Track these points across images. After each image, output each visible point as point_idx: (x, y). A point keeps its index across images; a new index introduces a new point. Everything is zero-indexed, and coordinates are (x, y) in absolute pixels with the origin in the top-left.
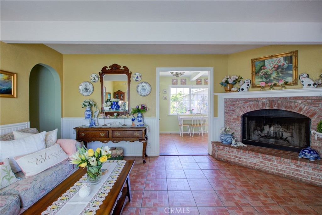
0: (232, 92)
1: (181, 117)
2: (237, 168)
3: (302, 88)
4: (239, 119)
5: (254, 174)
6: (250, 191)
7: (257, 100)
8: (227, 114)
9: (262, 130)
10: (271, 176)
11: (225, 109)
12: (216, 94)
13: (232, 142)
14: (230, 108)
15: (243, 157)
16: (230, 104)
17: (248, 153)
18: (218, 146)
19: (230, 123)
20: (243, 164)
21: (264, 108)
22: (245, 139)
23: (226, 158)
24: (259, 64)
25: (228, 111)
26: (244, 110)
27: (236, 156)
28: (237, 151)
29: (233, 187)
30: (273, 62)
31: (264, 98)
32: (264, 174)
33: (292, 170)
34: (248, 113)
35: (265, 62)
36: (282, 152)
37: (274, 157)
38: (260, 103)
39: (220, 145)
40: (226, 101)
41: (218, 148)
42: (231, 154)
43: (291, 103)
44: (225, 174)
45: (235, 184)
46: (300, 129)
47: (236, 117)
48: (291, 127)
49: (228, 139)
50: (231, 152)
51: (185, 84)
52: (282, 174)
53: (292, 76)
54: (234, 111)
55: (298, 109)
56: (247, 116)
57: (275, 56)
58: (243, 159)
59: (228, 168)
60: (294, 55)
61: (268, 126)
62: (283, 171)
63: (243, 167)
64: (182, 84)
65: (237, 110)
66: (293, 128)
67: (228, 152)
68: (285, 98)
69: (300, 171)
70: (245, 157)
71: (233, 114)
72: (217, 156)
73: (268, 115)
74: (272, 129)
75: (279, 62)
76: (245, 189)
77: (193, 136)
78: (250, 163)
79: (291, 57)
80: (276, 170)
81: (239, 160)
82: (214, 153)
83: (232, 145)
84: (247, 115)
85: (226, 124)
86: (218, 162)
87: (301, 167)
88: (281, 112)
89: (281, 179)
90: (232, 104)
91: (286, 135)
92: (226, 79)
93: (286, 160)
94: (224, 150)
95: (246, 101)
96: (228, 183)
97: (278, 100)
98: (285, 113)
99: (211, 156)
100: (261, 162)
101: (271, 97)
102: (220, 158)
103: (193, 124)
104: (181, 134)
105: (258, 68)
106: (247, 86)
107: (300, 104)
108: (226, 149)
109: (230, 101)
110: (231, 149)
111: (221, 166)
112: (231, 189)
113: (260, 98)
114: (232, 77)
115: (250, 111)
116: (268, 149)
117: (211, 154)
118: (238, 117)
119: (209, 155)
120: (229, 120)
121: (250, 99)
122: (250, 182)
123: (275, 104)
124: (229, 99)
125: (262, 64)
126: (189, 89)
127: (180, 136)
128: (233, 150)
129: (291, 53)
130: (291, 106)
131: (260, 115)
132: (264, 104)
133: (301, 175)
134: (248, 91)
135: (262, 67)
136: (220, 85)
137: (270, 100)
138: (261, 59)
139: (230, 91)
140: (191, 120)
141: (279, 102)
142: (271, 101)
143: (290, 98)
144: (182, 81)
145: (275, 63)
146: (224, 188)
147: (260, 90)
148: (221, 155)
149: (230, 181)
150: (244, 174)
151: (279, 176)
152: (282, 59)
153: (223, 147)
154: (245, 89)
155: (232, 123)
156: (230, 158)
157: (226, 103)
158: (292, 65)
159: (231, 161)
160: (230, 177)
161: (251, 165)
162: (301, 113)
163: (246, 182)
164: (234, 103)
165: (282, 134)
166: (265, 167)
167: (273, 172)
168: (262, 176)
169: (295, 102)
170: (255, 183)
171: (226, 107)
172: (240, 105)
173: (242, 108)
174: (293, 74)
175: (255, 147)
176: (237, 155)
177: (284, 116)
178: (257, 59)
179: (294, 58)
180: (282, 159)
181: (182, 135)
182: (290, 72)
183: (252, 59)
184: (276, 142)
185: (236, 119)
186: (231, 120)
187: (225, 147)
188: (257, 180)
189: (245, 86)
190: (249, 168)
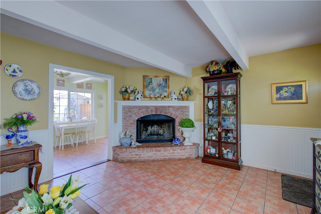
0: (130, 100)
1: (61, 126)
2: (140, 164)
3: (172, 100)
4: (134, 123)
5: (152, 164)
6: (159, 176)
7: (147, 107)
8: (125, 119)
9: (147, 130)
10: (161, 162)
11: (123, 115)
12: (116, 101)
13: (132, 143)
14: (127, 114)
15: (142, 153)
16: (127, 110)
17: (146, 149)
18: (121, 149)
19: (128, 127)
20: (142, 159)
21: (152, 114)
22: (138, 139)
23: (128, 159)
24: (148, 80)
25: (126, 116)
26: (138, 116)
27: (136, 154)
28: (137, 150)
29: (148, 178)
30: (157, 81)
31: (152, 106)
32: (156, 162)
33: (171, 154)
34: (141, 118)
35: (152, 79)
36: (163, 144)
37: (162, 148)
38: (150, 110)
39: (123, 148)
40: (124, 108)
41: (121, 151)
42: (132, 154)
43: (167, 110)
44: (136, 171)
45: (148, 175)
46: (169, 127)
47: (132, 122)
48: (163, 126)
49: (128, 142)
50: (132, 152)
51: (64, 86)
52: (166, 158)
53: (167, 92)
54: (130, 116)
55: (170, 113)
56: (139, 121)
57: (158, 77)
58: (142, 156)
59: (134, 166)
60: (168, 78)
61: (150, 127)
62: (166, 156)
63: (142, 162)
64: (58, 85)
65: (134, 116)
66: (164, 126)
67: (131, 152)
68: (164, 107)
69: (175, 153)
70: (143, 153)
71: (130, 119)
72: (120, 159)
73: (154, 119)
74: (153, 128)
75: (160, 81)
76: (155, 176)
77: (77, 147)
78: (147, 157)
79: (166, 79)
80: (163, 157)
81: (139, 157)
82: (117, 157)
83: (132, 146)
84: (140, 119)
85: (124, 128)
86: (122, 164)
87: (175, 150)
88: (161, 116)
89: (167, 162)
90: (129, 110)
91: (161, 132)
92: (125, 89)
93: (168, 148)
94: (127, 152)
95: (140, 108)
96: (143, 177)
97: (160, 108)
98: (163, 117)
99: (112, 161)
100: (154, 154)
101: (156, 105)
102: (123, 160)
103: (77, 133)
104: (61, 146)
105: (148, 83)
106: (141, 96)
107: (171, 110)
108: (129, 150)
109: (128, 108)
110: (133, 150)
111: (127, 166)
112: (148, 180)
113: (149, 106)
114: (131, 88)
115: (143, 116)
116: (154, 144)
117: (111, 159)
118: (134, 121)
119: (110, 160)
120: (127, 125)
121: (143, 107)
122: (154, 171)
123: (159, 111)
124: (127, 106)
125: (150, 80)
126: (67, 92)
127: (60, 149)
128: (134, 150)
129: (166, 77)
130: (167, 112)
131: (149, 119)
132: (152, 111)
133: (175, 156)
134: (141, 100)
135: (150, 82)
136: (119, 93)
137: (155, 108)
138: (150, 77)
139: (129, 99)
140: (75, 128)
141: (161, 109)
142: (157, 108)
143: (166, 106)
144: (59, 82)
145: (158, 82)
146: (144, 181)
147: (149, 100)
148: (124, 157)
149: (143, 174)
150: (147, 166)
151: (165, 160)
152: (162, 80)
153: (126, 149)
154: (140, 99)
155: (129, 127)
156: (132, 157)
157: (124, 109)
158: (167, 85)
159: (133, 160)
160: (141, 172)
161: (148, 158)
162: (172, 116)
163: (152, 171)
164: (131, 110)
165: (159, 131)
166: (157, 157)
167: (161, 159)
168: (157, 164)
169: (169, 109)
170: (157, 170)
171: (124, 113)
172: (135, 111)
173: (137, 114)
174: (167, 91)
175: (147, 144)
176: (138, 153)
177: (163, 119)
178: (147, 76)
179: (168, 80)
180: (166, 148)
181: (63, 147)
182: (166, 89)
183: (143, 76)
184: (158, 138)
185: (132, 123)
186: (129, 125)
187: (128, 149)
188: (157, 168)
189: (139, 96)
190: (147, 161)
